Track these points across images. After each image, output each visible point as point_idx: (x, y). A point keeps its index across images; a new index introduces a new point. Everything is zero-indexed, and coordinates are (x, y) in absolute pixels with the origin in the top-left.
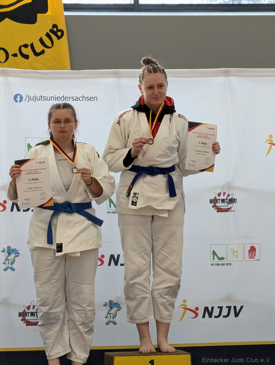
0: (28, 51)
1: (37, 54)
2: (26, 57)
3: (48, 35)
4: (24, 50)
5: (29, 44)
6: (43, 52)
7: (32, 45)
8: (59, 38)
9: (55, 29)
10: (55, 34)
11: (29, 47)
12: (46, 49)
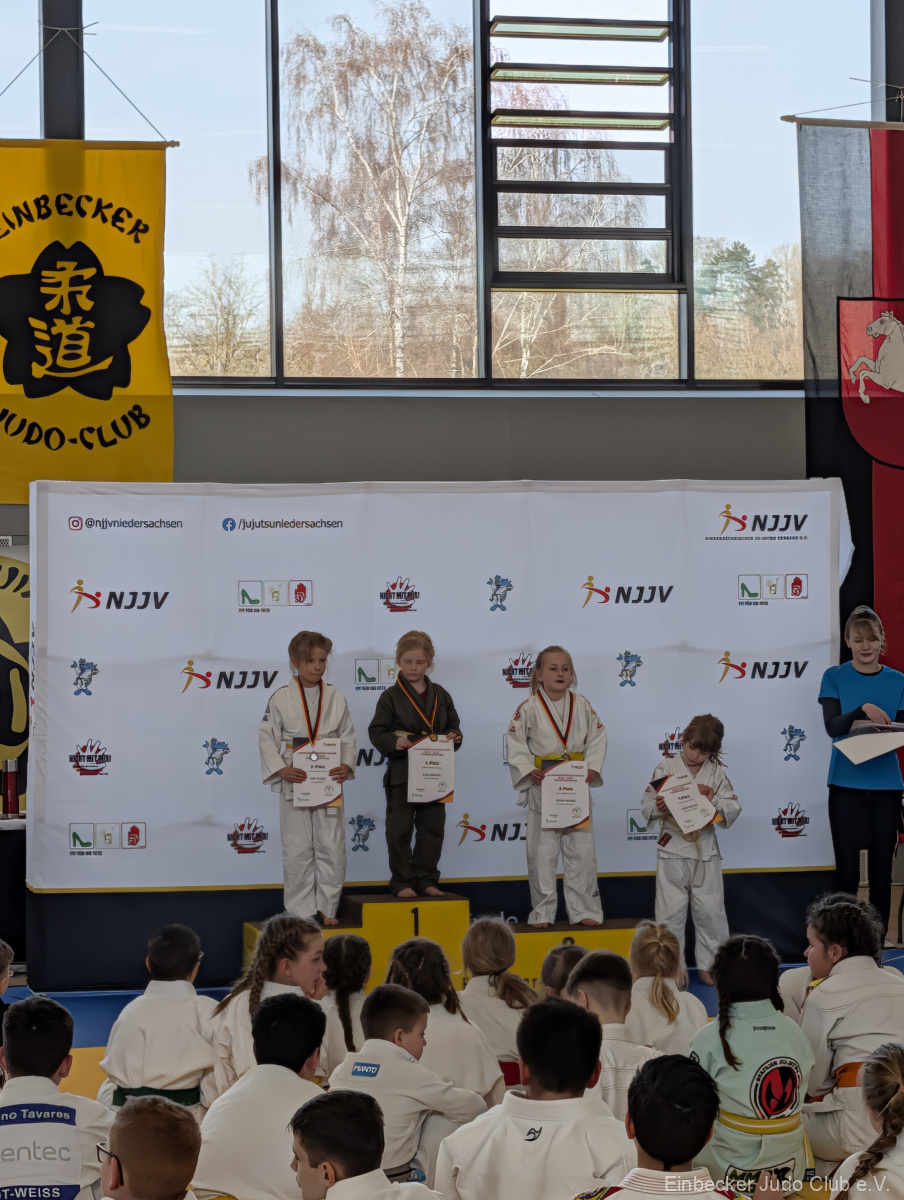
0: (92, 438)
1: (105, 444)
2: (89, 446)
3: (123, 419)
4: (88, 436)
5: (96, 427)
6: (114, 442)
7: (100, 431)
8: (142, 426)
9: (136, 412)
10: (136, 419)
11: (95, 432)
12: (119, 439)
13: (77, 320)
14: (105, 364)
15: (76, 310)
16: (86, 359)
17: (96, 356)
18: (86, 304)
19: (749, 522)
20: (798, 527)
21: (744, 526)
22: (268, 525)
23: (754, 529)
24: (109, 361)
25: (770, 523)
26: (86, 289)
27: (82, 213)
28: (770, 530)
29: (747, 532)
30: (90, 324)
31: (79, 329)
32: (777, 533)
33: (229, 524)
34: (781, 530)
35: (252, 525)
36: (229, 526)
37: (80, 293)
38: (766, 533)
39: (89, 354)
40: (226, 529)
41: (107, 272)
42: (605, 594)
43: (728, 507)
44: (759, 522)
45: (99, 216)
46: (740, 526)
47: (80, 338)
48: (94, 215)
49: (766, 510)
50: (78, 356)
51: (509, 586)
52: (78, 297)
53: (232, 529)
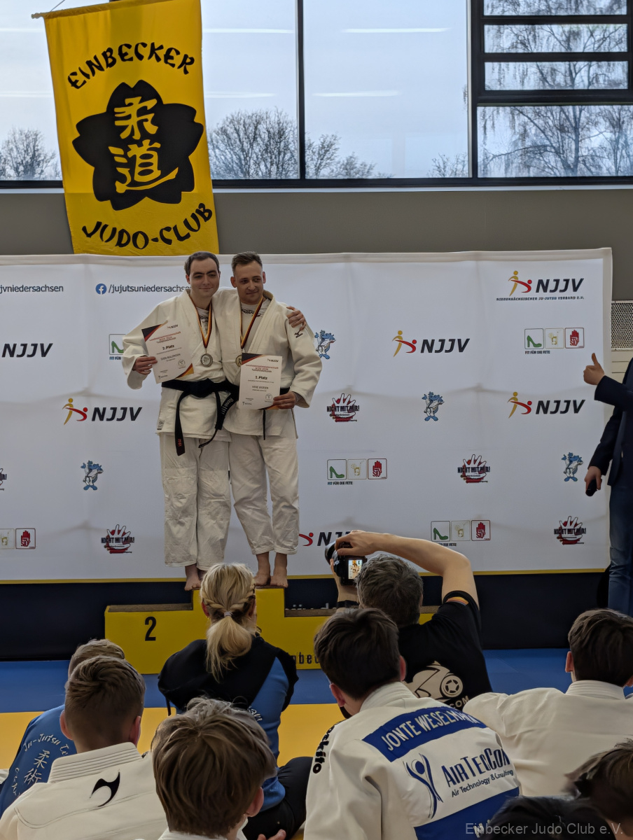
0: (170, 235)
1: (181, 239)
2: (168, 242)
3: (193, 216)
4: (166, 235)
5: (172, 226)
6: (188, 236)
7: (175, 228)
8: (206, 219)
9: (202, 210)
10: (202, 214)
11: (172, 230)
12: (191, 233)
13: (146, 143)
14: (172, 175)
15: (145, 134)
16: (157, 173)
17: (165, 168)
18: (152, 129)
19: (534, 286)
20: (575, 289)
21: (529, 289)
22: (133, 289)
23: (538, 291)
24: (176, 171)
25: (552, 286)
26: (150, 117)
27: (140, 57)
28: (551, 291)
29: (533, 293)
30: (157, 145)
31: (149, 149)
32: (557, 294)
33: (101, 289)
34: (561, 291)
35: (121, 289)
36: (101, 290)
37: (146, 120)
38: (548, 294)
39: (159, 169)
40: (99, 292)
41: (166, 101)
42: (412, 345)
43: (516, 273)
44: (543, 285)
45: (154, 57)
46: (526, 289)
47: (150, 156)
48: (150, 57)
49: (549, 275)
50: (150, 172)
51: (332, 340)
52: (145, 123)
53: (104, 292)
